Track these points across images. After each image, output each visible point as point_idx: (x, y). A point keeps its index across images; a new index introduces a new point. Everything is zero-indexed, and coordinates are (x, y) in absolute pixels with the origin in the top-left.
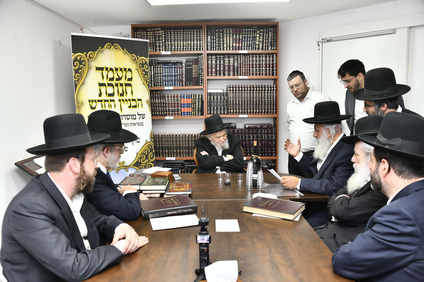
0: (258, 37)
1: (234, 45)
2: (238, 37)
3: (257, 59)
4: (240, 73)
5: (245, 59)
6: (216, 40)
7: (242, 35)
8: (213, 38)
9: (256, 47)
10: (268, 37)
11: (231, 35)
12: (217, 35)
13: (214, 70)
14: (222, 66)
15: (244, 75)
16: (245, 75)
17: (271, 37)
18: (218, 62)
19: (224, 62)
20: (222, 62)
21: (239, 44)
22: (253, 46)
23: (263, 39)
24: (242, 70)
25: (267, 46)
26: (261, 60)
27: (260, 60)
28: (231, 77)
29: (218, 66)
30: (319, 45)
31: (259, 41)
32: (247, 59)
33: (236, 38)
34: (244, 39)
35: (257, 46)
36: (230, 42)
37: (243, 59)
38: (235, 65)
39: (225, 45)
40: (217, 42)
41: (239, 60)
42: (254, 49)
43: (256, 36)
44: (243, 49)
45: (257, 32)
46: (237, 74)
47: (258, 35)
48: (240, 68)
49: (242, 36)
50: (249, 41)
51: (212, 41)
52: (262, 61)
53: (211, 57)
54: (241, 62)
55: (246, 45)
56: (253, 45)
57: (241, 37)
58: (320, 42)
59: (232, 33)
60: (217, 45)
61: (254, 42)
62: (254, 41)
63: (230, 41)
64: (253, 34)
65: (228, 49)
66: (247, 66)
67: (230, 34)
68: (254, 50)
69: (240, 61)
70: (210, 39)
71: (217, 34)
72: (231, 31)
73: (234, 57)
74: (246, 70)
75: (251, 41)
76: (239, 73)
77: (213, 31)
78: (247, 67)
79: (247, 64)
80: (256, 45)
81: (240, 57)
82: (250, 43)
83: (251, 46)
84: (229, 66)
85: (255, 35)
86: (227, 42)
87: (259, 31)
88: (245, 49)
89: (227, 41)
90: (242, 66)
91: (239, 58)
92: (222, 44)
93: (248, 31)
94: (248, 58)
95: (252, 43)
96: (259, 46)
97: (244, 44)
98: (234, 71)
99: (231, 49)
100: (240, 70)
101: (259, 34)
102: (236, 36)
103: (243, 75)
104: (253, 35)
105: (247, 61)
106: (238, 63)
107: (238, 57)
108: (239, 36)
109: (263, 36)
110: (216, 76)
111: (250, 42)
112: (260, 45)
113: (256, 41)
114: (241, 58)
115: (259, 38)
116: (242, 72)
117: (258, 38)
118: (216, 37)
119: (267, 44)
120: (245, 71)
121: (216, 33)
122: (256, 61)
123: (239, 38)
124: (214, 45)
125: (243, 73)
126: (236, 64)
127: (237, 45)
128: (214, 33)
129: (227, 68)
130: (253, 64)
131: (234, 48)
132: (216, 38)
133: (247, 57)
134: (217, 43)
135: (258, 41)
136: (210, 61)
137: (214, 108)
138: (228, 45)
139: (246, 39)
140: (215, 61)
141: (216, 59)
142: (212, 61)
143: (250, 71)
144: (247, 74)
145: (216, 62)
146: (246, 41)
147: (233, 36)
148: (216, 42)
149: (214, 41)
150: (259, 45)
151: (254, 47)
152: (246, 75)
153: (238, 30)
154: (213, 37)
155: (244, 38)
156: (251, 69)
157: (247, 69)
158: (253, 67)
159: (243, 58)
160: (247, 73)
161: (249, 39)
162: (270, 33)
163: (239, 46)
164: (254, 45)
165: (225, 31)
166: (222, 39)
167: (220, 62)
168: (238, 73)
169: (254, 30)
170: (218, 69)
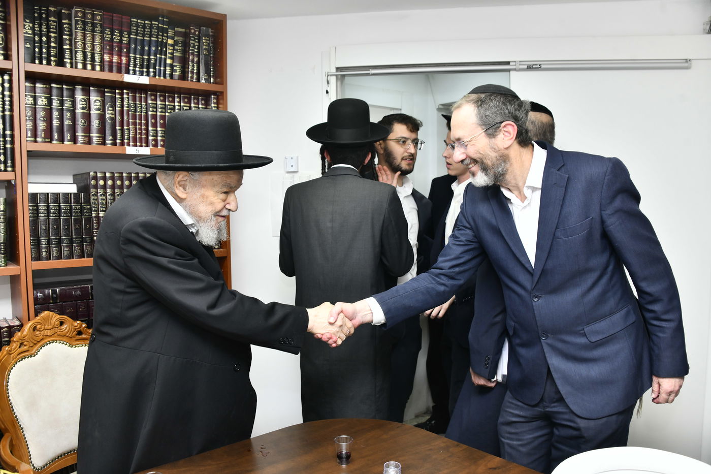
0: (171, 45)
1: (107, 58)
2: (116, 39)
3: (167, 103)
4: (122, 139)
5: (134, 99)
6: (49, 38)
7: (129, 34)
8: (41, 31)
9: (165, 71)
10: (199, 48)
11: (98, 29)
12: (53, 21)
13: (41, 125)
14: (67, 115)
15: (131, 144)
16: (136, 146)
17: (205, 49)
18: (55, 104)
19: (73, 103)
20: (67, 105)
21: (120, 56)
22: (157, 67)
23: (185, 51)
24: (126, 132)
25: (195, 71)
26: (177, 107)
27: (174, 106)
28: (95, 148)
29: (55, 114)
30: (328, 82)
31: (173, 55)
32: (140, 101)
33: (112, 39)
34: (133, 46)
35: (168, 72)
36: (93, 49)
37: (129, 100)
38: (107, 116)
39: (80, 56)
40: (52, 44)
41: (118, 103)
42: (160, 76)
43: (167, 42)
44: (131, 72)
45: (167, 33)
46: (111, 140)
47: (170, 42)
48: (122, 125)
49: (129, 37)
50: (146, 53)
51: (37, 39)
52: (178, 109)
53: (35, 87)
54: (125, 109)
55: (138, 62)
56: (158, 64)
57: (125, 40)
58: (331, 75)
59: (101, 25)
60: (53, 52)
61: (161, 58)
62: (161, 55)
63: (93, 46)
64: (158, 35)
65: (89, 67)
66: (141, 119)
67: (94, 25)
68: (162, 78)
69: (122, 106)
70: (30, 32)
71: (52, 19)
72: (98, 18)
73: (105, 92)
74: (138, 131)
75: (152, 52)
76: (118, 137)
77: (40, 10)
78: (141, 124)
79: (140, 116)
80: (165, 67)
81: (122, 94)
82: (149, 60)
83: (155, 68)
84: (87, 117)
85: (163, 39)
86: (84, 48)
87: (174, 29)
88: (138, 73)
89: (84, 44)
90: (125, 118)
91: (118, 96)
92: (67, 52)
93: (144, 27)
94: (143, 100)
95: (156, 60)
96: (172, 71)
97: (135, 59)
98: (102, 130)
99: (98, 68)
100: (122, 130)
101: (173, 38)
102: (112, 34)
103: (129, 145)
104: (158, 38)
105: (141, 107)
106: (114, 110)
107: (115, 93)
108: (121, 36)
109: (186, 45)
110: (51, 142)
111: (149, 55)
112: (176, 66)
113: (166, 55)
114: (125, 96)
115: (174, 50)
116: (126, 137)
117: (170, 48)
118: (48, 27)
119: (195, 66)
120: (136, 135)
121: (48, 16)
122: (165, 108)
123: (121, 41)
124: (44, 50)
125: (129, 139)
126: (109, 112)
127: (115, 59)
128: (44, 16)
129: (80, 122)
130: (154, 117)
131: (107, 68)
132: (48, 32)
133: (140, 97)
134: (54, 47)
135: (170, 55)
136: (31, 96)
137: (49, 242)
138: (89, 55)
139: (139, 47)
140: (46, 98)
141: (51, 94)
142: (35, 98)
143: (147, 134)
144: (141, 142)
145: (50, 101)
146: (138, 52)
147: (102, 32)
148: (49, 42)
149: (44, 39)
150: (172, 66)
151: (160, 70)
152: (138, 144)
153: (116, 17)
154: (40, 27)
155: (132, 42)
156: (150, 128)
157: (141, 129)
158: (155, 125)
159: (128, 98)
160: (141, 138)
161: (147, 49)
162: (204, 40)
163: (119, 64)
164: (160, 66)
165: (80, 14)
166: (67, 37)
167: (62, 103)
168: (114, 139)
169: (160, 25)
170: (56, 123)
